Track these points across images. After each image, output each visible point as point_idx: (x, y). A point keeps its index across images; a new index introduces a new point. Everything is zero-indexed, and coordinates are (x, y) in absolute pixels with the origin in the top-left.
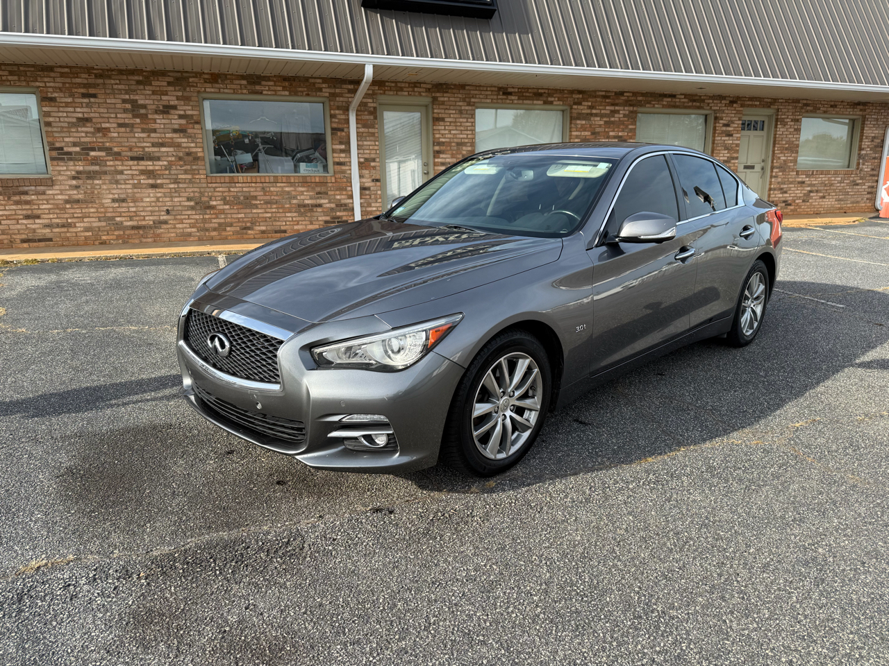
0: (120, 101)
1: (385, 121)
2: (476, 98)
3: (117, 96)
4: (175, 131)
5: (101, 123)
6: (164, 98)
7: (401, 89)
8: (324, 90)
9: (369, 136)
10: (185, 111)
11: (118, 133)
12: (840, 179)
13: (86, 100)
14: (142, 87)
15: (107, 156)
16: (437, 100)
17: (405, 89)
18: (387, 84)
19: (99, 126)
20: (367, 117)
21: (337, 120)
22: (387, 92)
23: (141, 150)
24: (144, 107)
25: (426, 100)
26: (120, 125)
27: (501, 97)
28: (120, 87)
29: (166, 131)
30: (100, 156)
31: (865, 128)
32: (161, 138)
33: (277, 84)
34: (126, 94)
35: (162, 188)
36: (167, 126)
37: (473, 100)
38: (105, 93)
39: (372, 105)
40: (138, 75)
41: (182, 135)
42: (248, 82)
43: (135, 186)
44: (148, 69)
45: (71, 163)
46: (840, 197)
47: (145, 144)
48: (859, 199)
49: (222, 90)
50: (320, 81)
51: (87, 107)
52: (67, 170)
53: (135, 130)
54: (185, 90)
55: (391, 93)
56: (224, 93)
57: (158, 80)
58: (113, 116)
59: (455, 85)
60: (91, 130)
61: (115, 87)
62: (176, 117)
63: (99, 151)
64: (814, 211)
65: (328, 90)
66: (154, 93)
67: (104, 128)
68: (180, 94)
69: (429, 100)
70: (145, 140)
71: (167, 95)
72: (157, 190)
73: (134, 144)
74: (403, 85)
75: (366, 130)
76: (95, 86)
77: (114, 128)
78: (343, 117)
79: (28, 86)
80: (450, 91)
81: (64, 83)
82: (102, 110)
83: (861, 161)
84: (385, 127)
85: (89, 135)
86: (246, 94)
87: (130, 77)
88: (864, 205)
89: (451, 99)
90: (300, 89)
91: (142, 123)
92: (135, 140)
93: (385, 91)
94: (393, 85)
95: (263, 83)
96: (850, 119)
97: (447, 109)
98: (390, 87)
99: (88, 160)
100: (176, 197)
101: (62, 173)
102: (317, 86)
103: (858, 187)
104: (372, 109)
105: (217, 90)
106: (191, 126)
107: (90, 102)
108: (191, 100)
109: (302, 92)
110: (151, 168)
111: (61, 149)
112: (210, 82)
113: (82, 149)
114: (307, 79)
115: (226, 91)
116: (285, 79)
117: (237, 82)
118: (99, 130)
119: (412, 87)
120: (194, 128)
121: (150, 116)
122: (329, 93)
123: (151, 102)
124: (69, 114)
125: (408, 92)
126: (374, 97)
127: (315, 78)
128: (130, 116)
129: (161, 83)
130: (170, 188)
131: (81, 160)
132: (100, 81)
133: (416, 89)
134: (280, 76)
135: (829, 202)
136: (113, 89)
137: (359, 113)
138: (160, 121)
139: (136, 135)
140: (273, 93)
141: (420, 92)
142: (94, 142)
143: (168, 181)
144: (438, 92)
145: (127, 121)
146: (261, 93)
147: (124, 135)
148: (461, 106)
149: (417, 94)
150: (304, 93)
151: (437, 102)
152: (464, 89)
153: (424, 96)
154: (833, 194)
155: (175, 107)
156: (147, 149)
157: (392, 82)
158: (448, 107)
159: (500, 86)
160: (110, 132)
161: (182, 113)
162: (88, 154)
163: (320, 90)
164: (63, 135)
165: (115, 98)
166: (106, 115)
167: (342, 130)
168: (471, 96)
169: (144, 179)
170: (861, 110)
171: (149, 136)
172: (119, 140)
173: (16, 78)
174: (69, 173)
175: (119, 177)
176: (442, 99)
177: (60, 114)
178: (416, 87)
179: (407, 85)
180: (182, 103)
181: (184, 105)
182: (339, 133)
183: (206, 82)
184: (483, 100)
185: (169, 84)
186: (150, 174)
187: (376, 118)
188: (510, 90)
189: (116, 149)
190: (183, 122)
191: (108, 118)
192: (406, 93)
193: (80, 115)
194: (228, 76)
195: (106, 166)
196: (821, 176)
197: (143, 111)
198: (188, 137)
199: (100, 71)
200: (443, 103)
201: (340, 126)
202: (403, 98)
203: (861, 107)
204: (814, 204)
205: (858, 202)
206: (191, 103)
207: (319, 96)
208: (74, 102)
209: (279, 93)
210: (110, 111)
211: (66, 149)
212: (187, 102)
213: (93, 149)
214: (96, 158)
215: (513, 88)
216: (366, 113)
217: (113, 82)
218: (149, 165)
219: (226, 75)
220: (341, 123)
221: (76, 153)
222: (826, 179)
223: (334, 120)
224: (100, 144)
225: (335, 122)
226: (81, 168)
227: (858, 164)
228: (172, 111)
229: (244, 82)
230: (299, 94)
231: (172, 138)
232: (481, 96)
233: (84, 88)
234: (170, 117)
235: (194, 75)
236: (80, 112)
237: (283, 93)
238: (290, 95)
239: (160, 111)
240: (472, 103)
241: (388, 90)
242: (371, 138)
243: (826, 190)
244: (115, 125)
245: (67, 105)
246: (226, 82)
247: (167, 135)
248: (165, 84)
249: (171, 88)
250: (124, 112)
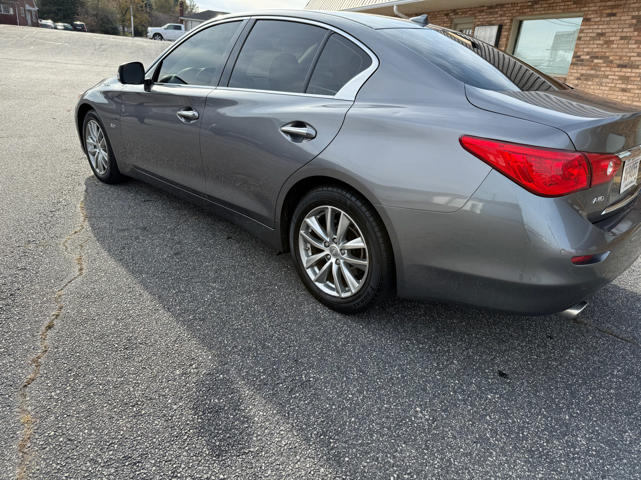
0: (630, 18)
3: (630, 13)
5: (610, 37)
11: (618, 44)
13: (608, 19)
15: (603, 63)
19: (607, 39)
26: (622, 38)
28: (635, 5)
30: (599, 63)
34: (637, 11)
35: (630, 92)
38: (623, 12)
43: (611, 89)
45: (580, 68)
47: (633, 54)
51: (606, 24)
52: (576, 73)
53: (631, 42)
58: (620, 30)
60: (601, 42)
61: (632, 6)
63: (600, 59)
67: (611, 41)
72: (625, 94)
76: (617, 6)
77: (617, 40)
79: (580, 11)
81: (600, 7)
85: (599, 46)
91: (638, 36)
92: (627, 50)
99: (591, 66)
100: (636, 101)
101: (573, 74)
107: (610, 20)
110: (628, 74)
111: (579, 57)
113: (591, 58)
124: (594, 31)
128: (632, 29)
130: (635, 93)
131: (587, 66)
136: (629, 8)
139: (630, 46)
142: (599, 52)
143: (635, 87)
145: (628, 34)
147: (621, 46)
156: (632, 59)
160: (613, 44)
162: (592, 61)
164: (584, 46)
165: (628, 15)
166: (616, 30)
169: (619, 84)
171: (638, 47)
172: (616, 50)
173: (575, 6)
174: (576, 75)
175: (604, 80)
177: (589, 31)
186: (625, 79)
189: (611, 58)
191: (616, 32)
193: (600, 31)
195: (600, 71)
208: (600, 21)
210: (621, 26)
211: (582, 57)
213: (597, 58)
214: (596, 64)
218: (627, 72)
221: (587, 60)
224: (603, 54)
226: (584, 72)
233: (611, 9)
236: (601, 28)
244: (618, 38)
245: (596, 23)
250: (630, 27)
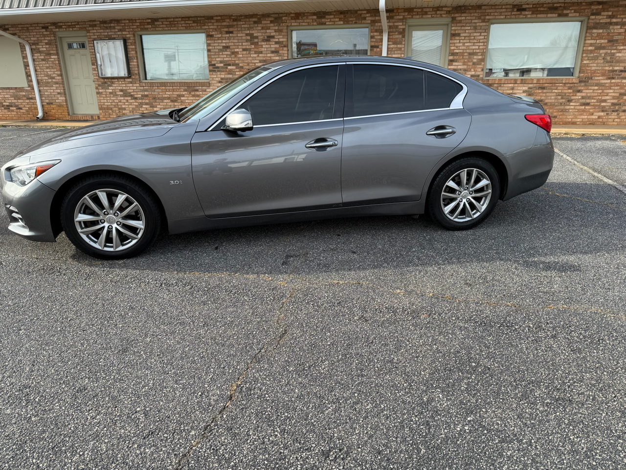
0: (244, 35)
1: (413, 39)
2: (491, 15)
3: (243, 32)
4: (273, 52)
5: (234, 49)
6: (268, 31)
7: (426, 13)
8: (367, 19)
9: (397, 51)
10: (279, 39)
11: (243, 54)
13: (228, 35)
14: (256, 25)
15: (236, 69)
16: (455, 20)
17: (429, 13)
18: (415, 10)
19: (233, 51)
20: (397, 36)
21: (374, 40)
22: (414, 17)
23: (254, 65)
24: (257, 37)
25: (446, 20)
26: (244, 50)
27: (515, 13)
28: (245, 26)
29: (268, 52)
30: (233, 69)
32: (265, 57)
33: (336, 16)
34: (248, 30)
36: (268, 49)
37: (487, 17)
38: (237, 30)
39: (402, 27)
40: (255, 18)
41: (276, 54)
42: (317, 17)
44: (260, 14)
45: (219, 73)
47: (256, 61)
49: (301, 24)
50: (365, 12)
51: (228, 39)
52: (216, 77)
53: (251, 52)
54: (280, 25)
55: (418, 17)
56: (302, 25)
57: (265, 20)
58: (240, 44)
59: (473, 6)
60: (229, 53)
61: (243, 26)
62: (274, 43)
63: (233, 66)
65: (370, 18)
66: (263, 28)
67: (236, 52)
68: (277, 28)
69: (450, 19)
70: (256, 58)
71: (269, 29)
73: (250, 61)
74: (428, 10)
75: (396, 46)
76: (232, 26)
77: (241, 51)
78: (379, 37)
79: (201, 29)
80: (467, 11)
81: (218, 26)
82: (235, 41)
84: (413, 43)
85: (228, 56)
86: (315, 25)
87: (250, 20)
89: (467, 18)
90: (351, 19)
91: (255, 48)
92: (251, 59)
93: (413, 15)
94: (420, 10)
95: (327, 17)
97: (463, 26)
98: (417, 12)
99: (227, 71)
101: (214, 79)
102: (363, 16)
104: (401, 30)
105: (298, 24)
106: (281, 48)
107: (230, 36)
108: (282, 32)
109: (352, 21)
111: (214, 65)
112: (294, 19)
113: (225, 65)
114: (356, 11)
115: (303, 24)
116: (342, 13)
117: (311, 17)
118: (233, 53)
119: (435, 11)
120: (283, 50)
121: (260, 43)
122: (371, 20)
123: (261, 34)
124: (219, 44)
125: (432, 15)
126: (404, 20)
127: (362, 10)
128: (249, 44)
129: (266, 22)
131: (223, 71)
132: (235, 23)
133: (438, 12)
134: (338, 11)
136: (241, 28)
137: (391, 34)
138: (265, 46)
139: (252, 55)
140: (333, 23)
141: (441, 14)
142: (230, 61)
144: (457, 13)
145: (247, 47)
146: (325, 24)
147: (245, 56)
148: (476, 23)
149: (438, 16)
150: (354, 22)
151: (455, 21)
152: (481, 9)
153: (445, 17)
155: (273, 37)
157: (419, 8)
158: (464, 25)
159: (515, 3)
160: (238, 54)
161: (277, 40)
162: (227, 68)
163: (365, 18)
164: (216, 57)
165: (242, 33)
166: (237, 44)
167: (377, 47)
168: (486, 14)
171: (258, 56)
172: (242, 59)
173: (196, 24)
174: (217, 79)
176: (460, 18)
177: (215, 44)
178: (439, 10)
179: (431, 10)
180: (277, 34)
181: (279, 35)
182: (375, 49)
183: (292, 19)
184: (497, 17)
185: (271, 22)
187: (404, 37)
188: (524, 7)
189: (241, 65)
190: (277, 46)
191: (238, 45)
192: (430, 16)
193: (224, 45)
194: (305, 14)
195: (235, 75)
197: (256, 40)
198: (279, 56)
199: (236, 17)
200: (460, 22)
201: (377, 44)
202: (428, 19)
206: (283, 34)
207: (364, 23)
208: (222, 37)
209: (336, 23)
210: (239, 41)
211: (217, 65)
212: (280, 33)
213: (230, 65)
214: (231, 70)
215: (528, 4)
216: (397, 33)
217: (242, 23)
219: (304, 13)
220: (377, 42)
221: (222, 67)
223: (372, 40)
224: (233, 62)
225: (373, 41)
226: (223, 76)
228: (272, 40)
229: (315, 17)
230: (350, 22)
231: (270, 57)
232: (496, 14)
233: (227, 28)
234: (271, 43)
235: (285, 15)
236: (225, 43)
237: (339, 23)
238: (344, 24)
239: (265, 40)
240: (486, 20)
241: (415, 15)
242: (398, 52)
244: (241, 50)
245: (219, 39)
246: (304, 18)
247: (268, 55)
248: (269, 22)
249: (272, 25)
250: (247, 42)
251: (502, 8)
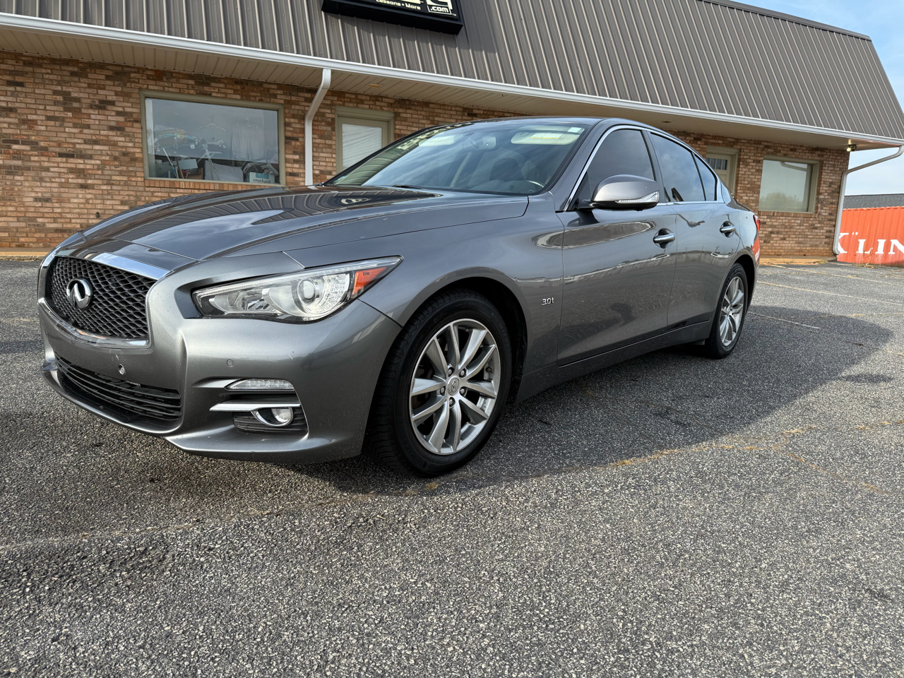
0: (50, 92)
1: (343, 134)
2: (440, 117)
3: (48, 87)
4: (111, 128)
5: (27, 114)
6: (101, 92)
7: (362, 102)
8: (279, 97)
9: (325, 148)
10: (124, 107)
11: (46, 126)
12: (799, 222)
13: (12, 89)
14: (76, 79)
15: (32, 150)
16: (399, 116)
17: (366, 102)
18: (347, 95)
19: (24, 117)
20: (325, 128)
21: (291, 129)
22: (346, 104)
23: (71, 146)
24: (78, 100)
25: (388, 115)
26: (49, 118)
27: (466, 118)
28: (51, 77)
29: (101, 127)
30: (24, 150)
31: (823, 174)
32: (95, 135)
33: (228, 86)
34: (58, 85)
35: (93, 189)
36: (102, 123)
37: (437, 119)
38: (34, 82)
39: (330, 116)
40: (74, 66)
41: (119, 133)
42: (196, 82)
43: (61, 185)
44: (84, 61)
46: (800, 239)
47: (76, 141)
48: (818, 243)
49: (166, 89)
50: (275, 87)
51: (12, 96)
53: (66, 124)
54: (125, 85)
55: (351, 105)
56: (169, 92)
57: (95, 73)
58: (41, 107)
59: (418, 102)
60: (16, 121)
61: (47, 76)
62: (114, 114)
63: (23, 144)
64: (775, 252)
65: (283, 97)
66: (90, 86)
67: (30, 120)
68: (119, 89)
69: (392, 115)
70: (77, 136)
71: (104, 89)
72: (87, 191)
73: (64, 140)
74: (364, 98)
75: (323, 141)
76: (22, 74)
77: (42, 120)
78: (298, 126)
80: (413, 108)
82: (29, 101)
83: (819, 205)
84: (344, 141)
85: (12, 126)
86: (192, 94)
87: (63, 68)
88: (822, 248)
89: (414, 116)
90: (253, 94)
91: (73, 117)
92: (65, 135)
93: (344, 102)
94: (353, 96)
95: (213, 84)
96: (808, 164)
97: (409, 126)
98: (350, 99)
99: (9, 153)
100: (108, 199)
102: (271, 92)
103: (817, 231)
104: (330, 120)
105: (161, 89)
106: (129, 124)
107: (16, 91)
108: (131, 97)
109: (255, 97)
110: (82, 166)
112: (153, 79)
113: (4, 141)
114: (261, 84)
115: (171, 89)
116: (237, 82)
117: (185, 81)
118: (24, 122)
119: (373, 100)
120: (133, 127)
121: (84, 111)
122: (285, 100)
123: (86, 96)
125: (369, 105)
126: (333, 107)
127: (270, 83)
128: (61, 109)
129: (99, 76)
130: (102, 190)
131: (1, 153)
132: (29, 69)
133: (377, 103)
134: (232, 79)
135: (789, 244)
136: (43, 78)
137: (316, 123)
138: (95, 116)
139: (67, 130)
140: (224, 95)
141: (381, 107)
142: (17, 135)
143: (100, 182)
144: (401, 108)
145: (57, 114)
146: (210, 95)
147: (53, 129)
148: (424, 124)
149: (378, 108)
150: (257, 99)
151: (399, 118)
152: (428, 107)
153: (385, 111)
154: (793, 236)
155: (112, 103)
156: (78, 146)
157: (353, 94)
158: (411, 124)
159: (465, 106)
160: (37, 124)
161: (120, 109)
162: (10, 147)
163: (275, 96)
165: (44, 89)
166: (34, 106)
167: (297, 139)
168: (435, 114)
169: (72, 178)
170: (819, 156)
171: (81, 132)
172: (46, 133)
175: (44, 174)
176: (405, 115)
178: (378, 101)
179: (368, 98)
180: (121, 99)
181: (123, 102)
182: (293, 143)
183: (148, 79)
184: (447, 120)
185: (108, 78)
186: (80, 173)
187: (333, 129)
188: (475, 111)
189: (42, 144)
190: (121, 119)
191: (35, 109)
192: (367, 106)
193: (4, 105)
194: (174, 75)
195: (30, 161)
196: (781, 218)
197: (76, 105)
198: (125, 136)
199: (30, 59)
200: (405, 120)
201: (295, 135)
202: (363, 111)
203: (819, 153)
204: (775, 245)
205: (816, 246)
206: (131, 100)
207: (273, 103)
209: (229, 96)
210: (38, 102)
212: (127, 99)
213: (16, 142)
214: (18, 152)
215: (479, 109)
216: (323, 123)
217: (44, 71)
218: (79, 163)
219: (172, 73)
220: (296, 133)
222: (787, 221)
223: (288, 128)
224: (25, 137)
225: (290, 131)
226: (1, 162)
227: (817, 208)
228: (109, 107)
229: (192, 82)
230: (252, 99)
231: (107, 136)
232: (446, 116)
233: (10, 75)
234: (107, 113)
235: (136, 70)
236: (4, 101)
237: (234, 96)
238: (242, 99)
239: (95, 106)
240: (435, 122)
241: (347, 102)
242: (328, 150)
243: (787, 232)
244: (44, 118)
246: (171, 81)
247: (102, 132)
248: (103, 77)
249: (109, 82)
250: (55, 105)
251: (451, 110)
